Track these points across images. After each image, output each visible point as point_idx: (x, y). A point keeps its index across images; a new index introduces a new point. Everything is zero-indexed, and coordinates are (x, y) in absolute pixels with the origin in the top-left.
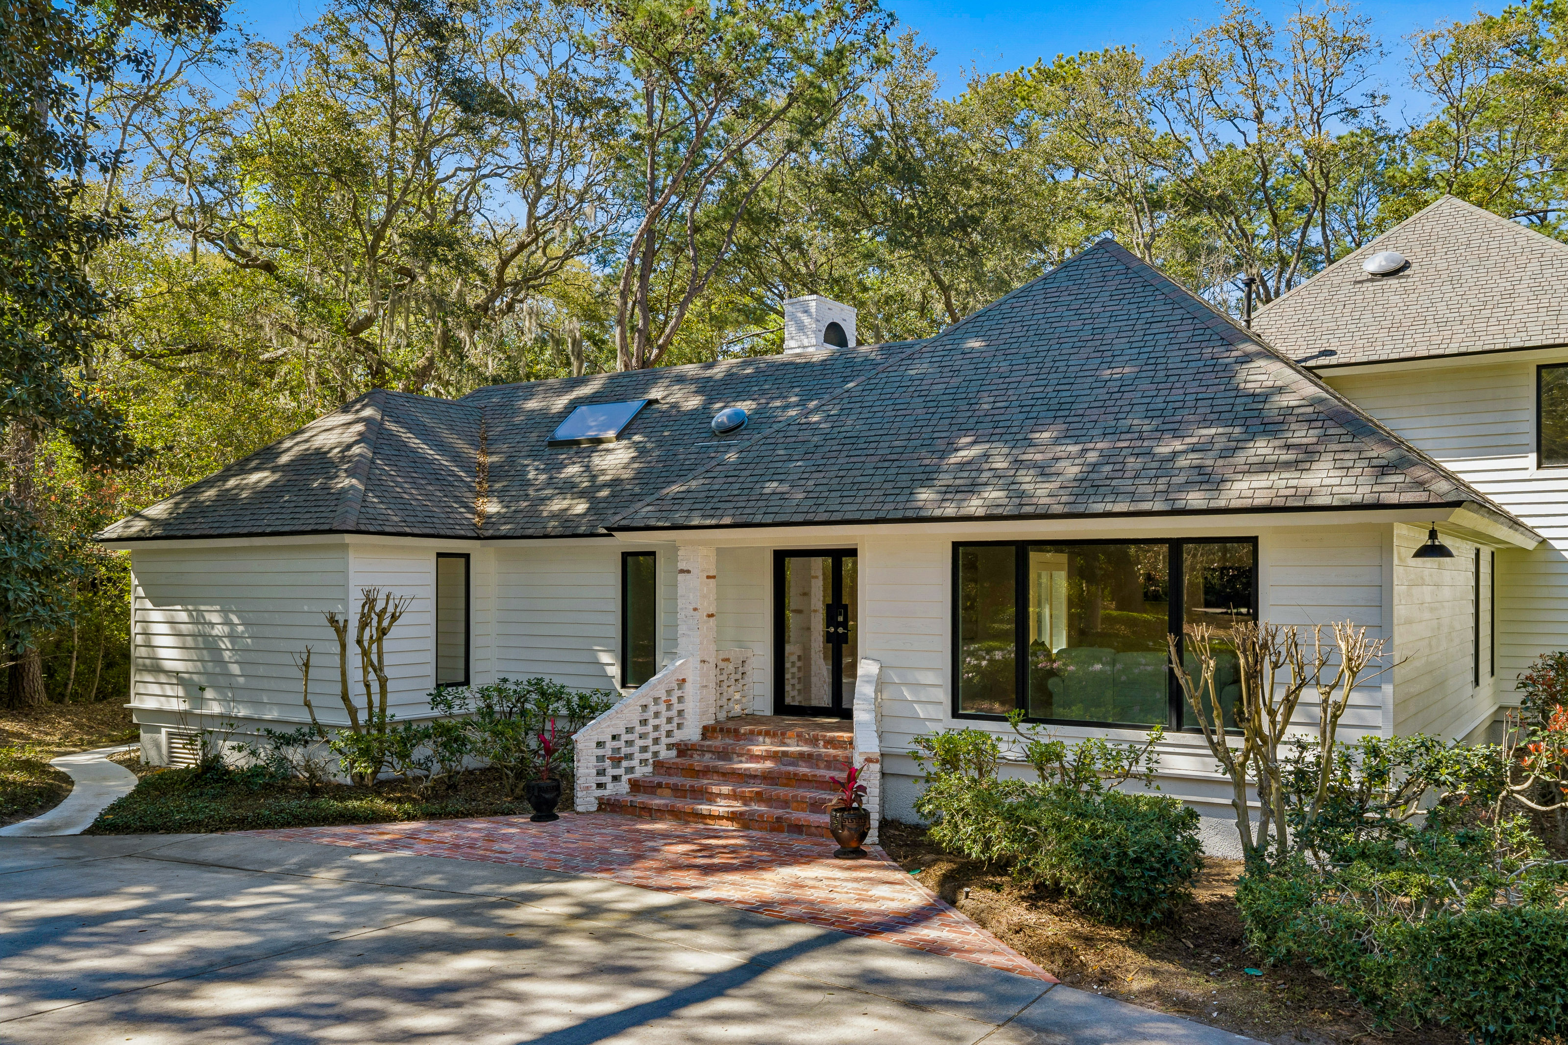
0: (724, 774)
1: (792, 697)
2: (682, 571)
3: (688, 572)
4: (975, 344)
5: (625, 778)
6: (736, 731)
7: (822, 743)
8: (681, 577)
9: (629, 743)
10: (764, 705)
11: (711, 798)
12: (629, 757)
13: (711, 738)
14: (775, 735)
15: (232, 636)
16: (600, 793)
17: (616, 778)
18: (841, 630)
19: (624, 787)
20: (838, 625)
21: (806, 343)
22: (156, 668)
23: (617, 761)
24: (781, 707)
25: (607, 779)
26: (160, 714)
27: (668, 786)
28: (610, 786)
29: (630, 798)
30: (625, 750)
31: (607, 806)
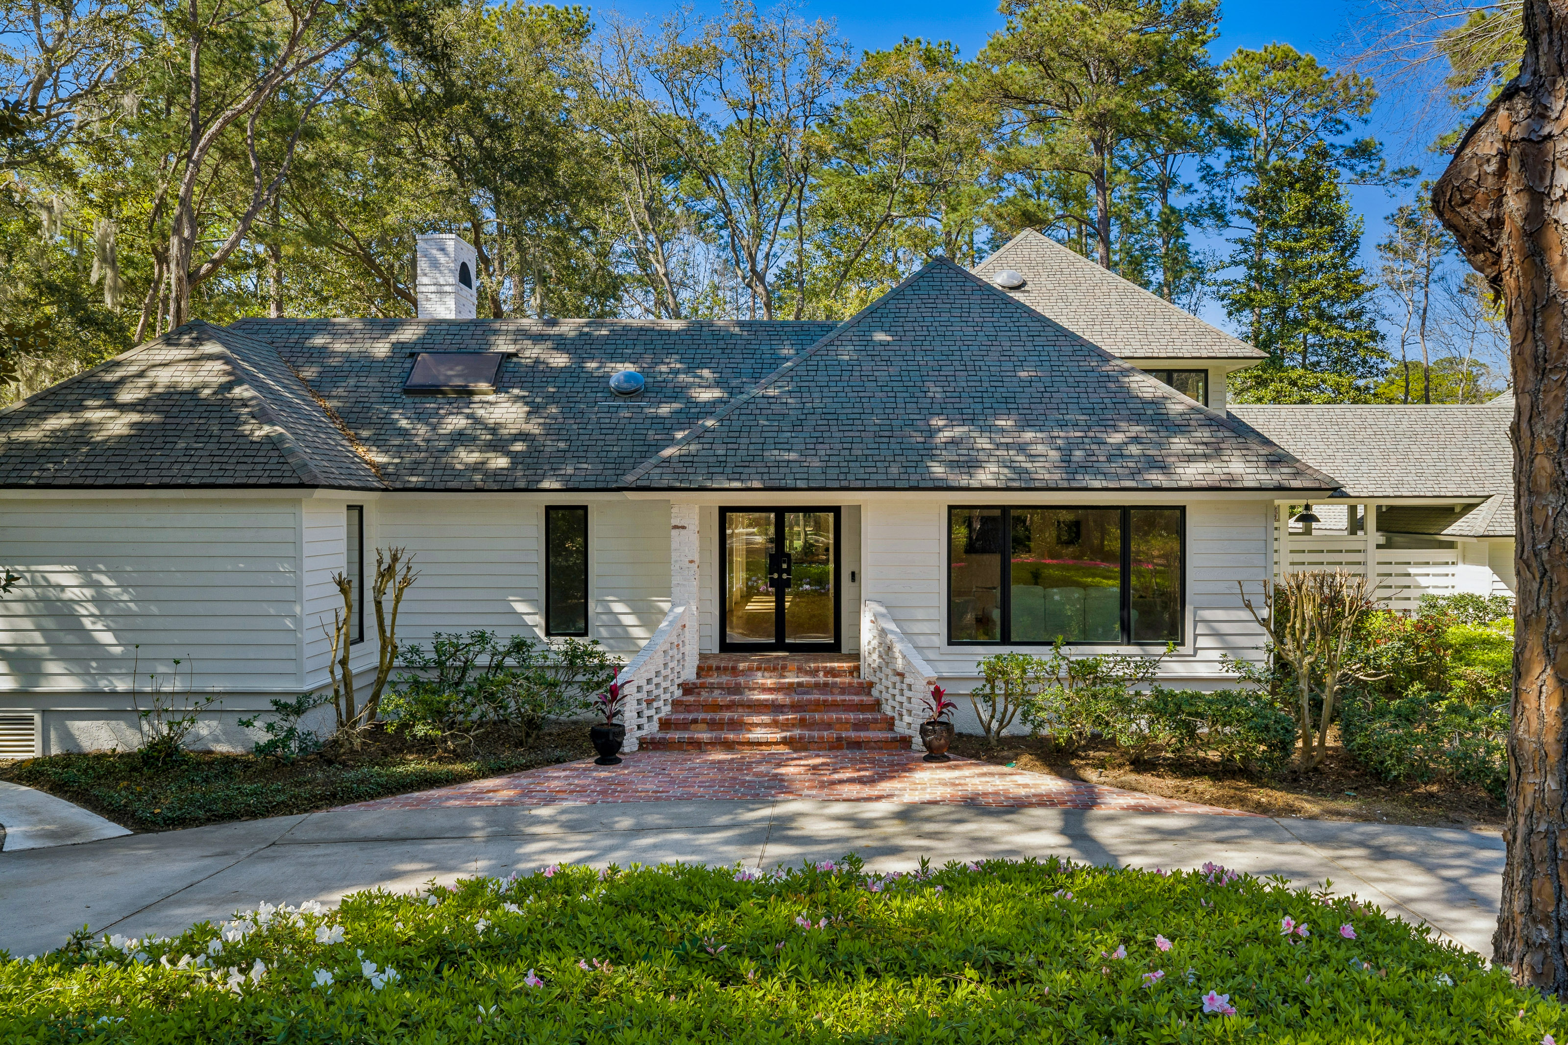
0: (749, 707)
2: (676, 527)
3: (684, 528)
5: (656, 718)
6: (734, 668)
7: (821, 674)
8: (674, 533)
9: (658, 685)
10: (711, 644)
11: (749, 728)
12: (657, 698)
13: (706, 676)
14: (775, 669)
16: (639, 734)
17: (650, 718)
18: (785, 576)
19: (655, 726)
20: (781, 572)
21: (442, 281)
23: (649, 703)
24: (725, 645)
25: (644, 720)
27: (704, 721)
28: (646, 727)
29: (660, 735)
30: (655, 693)
31: (646, 745)
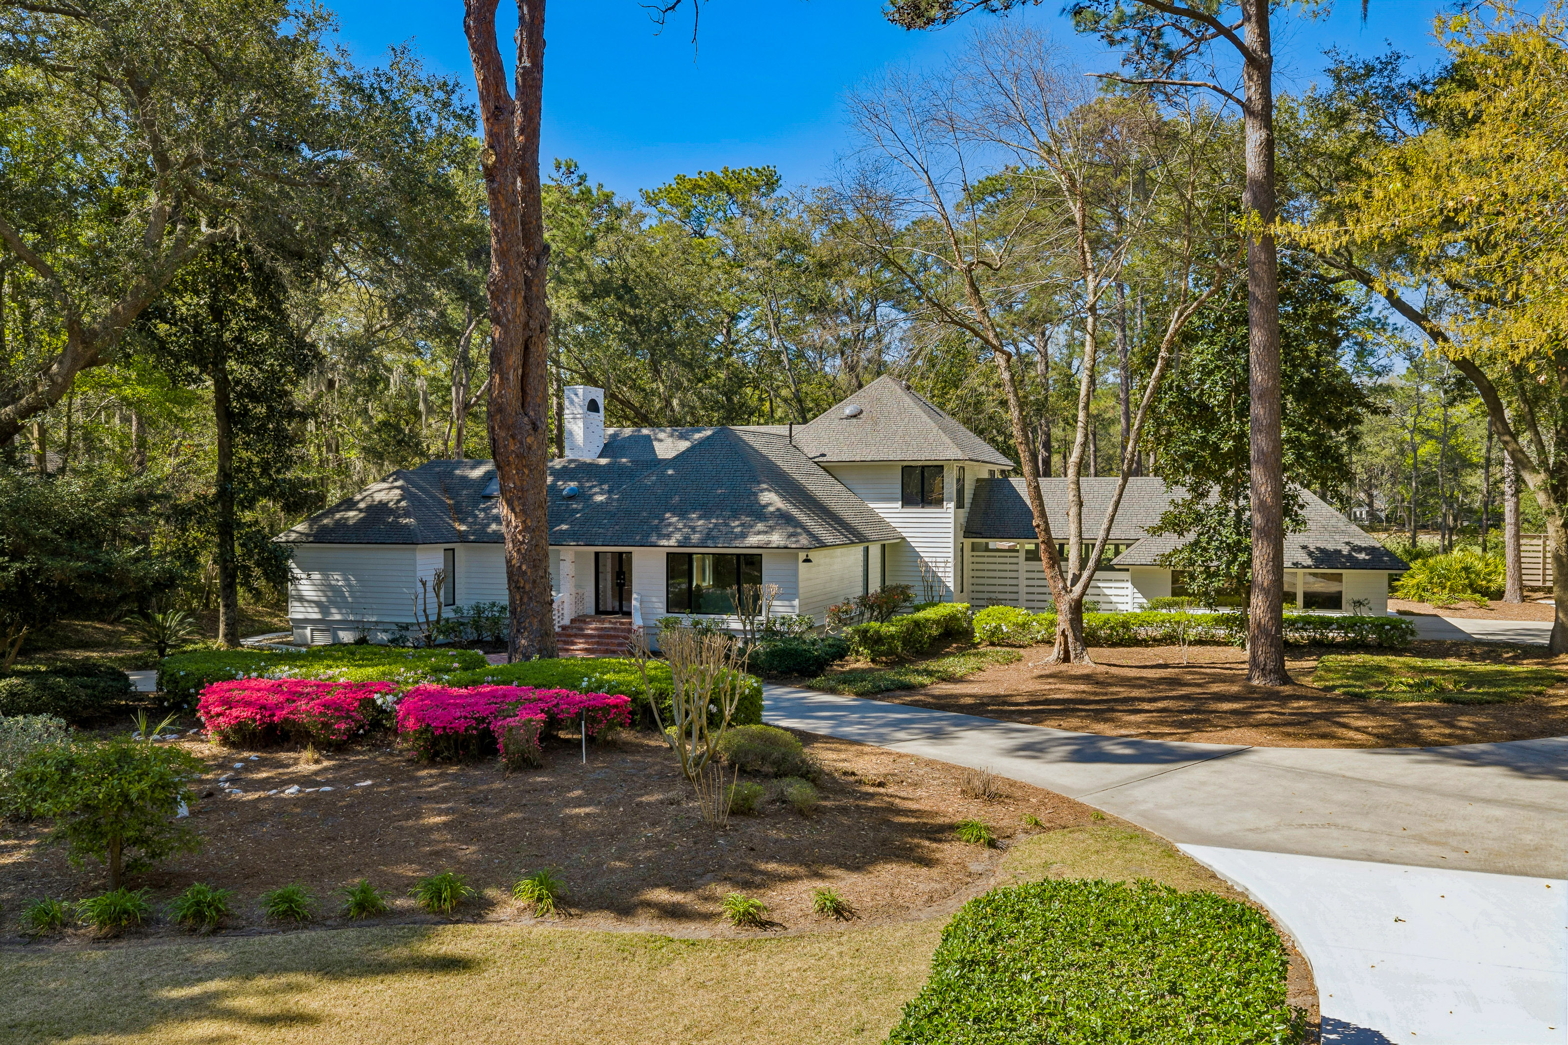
0: (579, 636)
1: (601, 608)
3: (563, 561)
4: (670, 472)
6: (583, 621)
7: (621, 624)
8: (561, 562)
10: (592, 611)
11: (574, 643)
13: (574, 624)
14: (596, 622)
15: (349, 586)
21: (576, 412)
22: (301, 599)
24: (598, 612)
26: (307, 621)
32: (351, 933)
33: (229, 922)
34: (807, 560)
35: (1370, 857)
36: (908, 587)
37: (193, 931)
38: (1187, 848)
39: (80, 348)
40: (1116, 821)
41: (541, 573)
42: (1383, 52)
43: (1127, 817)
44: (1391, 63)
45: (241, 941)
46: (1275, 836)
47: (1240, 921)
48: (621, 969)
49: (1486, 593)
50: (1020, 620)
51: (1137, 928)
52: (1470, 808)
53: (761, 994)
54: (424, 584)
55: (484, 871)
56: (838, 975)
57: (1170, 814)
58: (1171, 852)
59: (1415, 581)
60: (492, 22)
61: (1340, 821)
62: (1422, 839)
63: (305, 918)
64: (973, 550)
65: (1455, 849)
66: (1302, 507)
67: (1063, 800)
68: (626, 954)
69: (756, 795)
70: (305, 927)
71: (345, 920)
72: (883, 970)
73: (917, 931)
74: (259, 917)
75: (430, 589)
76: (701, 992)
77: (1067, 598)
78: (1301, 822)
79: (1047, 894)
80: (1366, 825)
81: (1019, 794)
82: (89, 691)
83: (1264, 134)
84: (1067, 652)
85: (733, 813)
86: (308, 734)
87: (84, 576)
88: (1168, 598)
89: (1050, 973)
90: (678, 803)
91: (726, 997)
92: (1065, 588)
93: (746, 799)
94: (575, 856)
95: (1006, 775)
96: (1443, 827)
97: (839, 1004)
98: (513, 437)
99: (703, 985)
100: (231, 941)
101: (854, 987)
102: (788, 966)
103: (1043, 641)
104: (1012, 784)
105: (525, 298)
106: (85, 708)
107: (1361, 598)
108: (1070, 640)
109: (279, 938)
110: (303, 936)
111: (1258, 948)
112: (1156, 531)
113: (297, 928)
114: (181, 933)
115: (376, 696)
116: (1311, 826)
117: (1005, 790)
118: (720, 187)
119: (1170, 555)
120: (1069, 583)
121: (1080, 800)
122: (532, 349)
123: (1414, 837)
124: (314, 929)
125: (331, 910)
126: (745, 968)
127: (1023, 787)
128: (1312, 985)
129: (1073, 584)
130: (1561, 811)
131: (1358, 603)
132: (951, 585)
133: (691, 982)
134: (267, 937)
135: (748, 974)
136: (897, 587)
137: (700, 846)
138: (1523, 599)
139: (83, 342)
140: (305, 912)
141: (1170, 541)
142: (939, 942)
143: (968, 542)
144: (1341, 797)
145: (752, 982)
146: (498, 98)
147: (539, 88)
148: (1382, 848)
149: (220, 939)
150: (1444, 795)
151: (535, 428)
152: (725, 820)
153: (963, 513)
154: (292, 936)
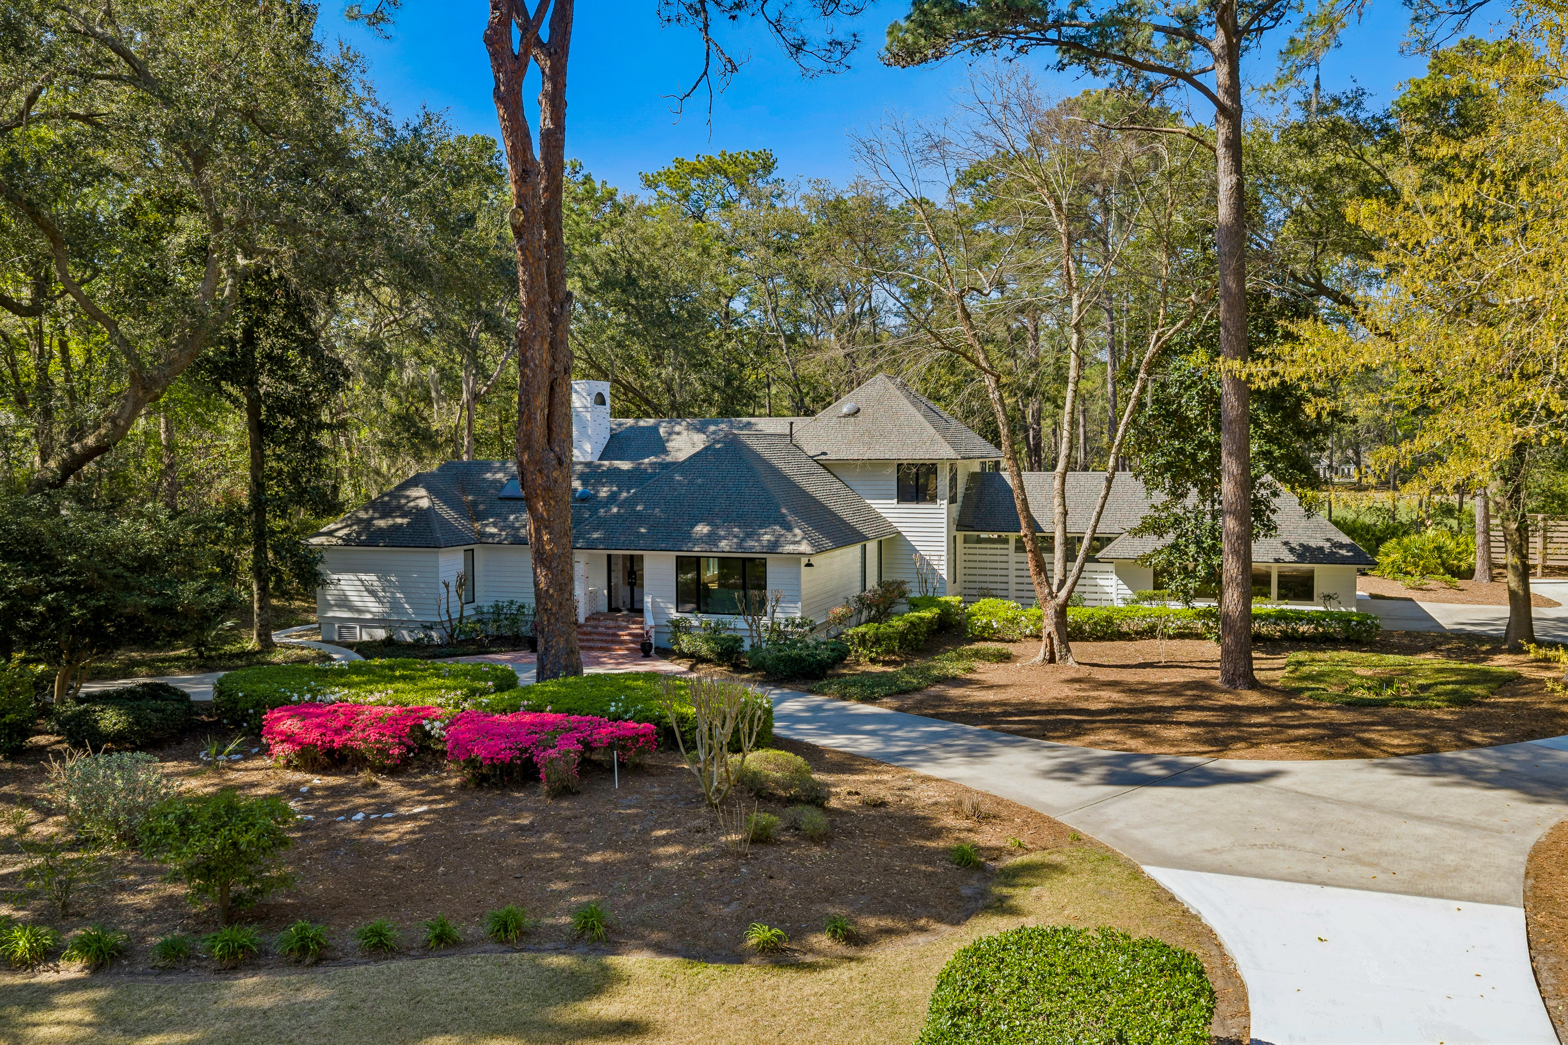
1: (614, 606)
3: (579, 562)
4: (678, 477)
6: (598, 619)
7: (631, 622)
8: (576, 564)
10: (605, 609)
13: (589, 622)
14: (613, 620)
24: (611, 610)
26: (334, 619)
32: (433, 963)
33: (329, 954)
34: (809, 565)
35: (1309, 880)
36: (903, 583)
37: (298, 962)
38: (1151, 871)
39: (140, 394)
40: (1091, 841)
41: (566, 596)
42: (1350, 88)
43: (1100, 837)
44: (1357, 99)
45: (341, 971)
46: (1229, 858)
47: (1179, 969)
48: (665, 995)
49: (1456, 573)
50: (1010, 615)
51: (1094, 976)
52: (1404, 826)
53: (785, 1018)
54: (447, 586)
55: (539, 900)
56: (849, 1000)
57: (1138, 834)
58: (1136, 874)
59: (1390, 560)
60: (519, 93)
61: (1288, 841)
62: (1357, 860)
63: (392, 949)
64: (965, 542)
65: (1385, 871)
66: (1274, 511)
67: (1045, 820)
68: (668, 980)
69: (772, 825)
70: (393, 958)
71: (426, 951)
72: (887, 994)
73: (915, 956)
74: (353, 948)
75: (452, 589)
76: (734, 1016)
77: (1053, 603)
78: (1253, 842)
79: (1024, 942)
80: (1309, 845)
81: (1004, 813)
82: (160, 715)
83: (1234, 179)
84: (1052, 653)
85: (753, 842)
86: (366, 759)
87: (154, 610)
88: (1150, 591)
89: (1023, 1022)
90: (704, 831)
91: (756, 1021)
92: (1051, 593)
93: (764, 828)
94: (617, 884)
95: (993, 792)
96: (1376, 846)
97: (851, 1027)
98: (540, 471)
99: (735, 1010)
100: (332, 971)
101: (863, 1011)
102: (807, 991)
103: (1031, 636)
104: (999, 802)
105: (551, 343)
106: (156, 730)
107: (1331, 592)
108: (1055, 642)
109: (373, 968)
110: (392, 966)
111: (1191, 997)
112: (1137, 532)
113: (386, 959)
114: (289, 965)
115: (424, 722)
116: (1262, 847)
117: (993, 808)
118: (718, 170)
119: (1151, 556)
120: (1054, 589)
121: (1060, 819)
122: (557, 390)
123: (1349, 857)
124: (400, 959)
125: (412, 940)
126: (770, 993)
127: (1009, 805)
128: (1247, 1007)
129: (1059, 589)
130: (1485, 829)
131: (1328, 597)
132: (944, 574)
133: (725, 1007)
134: (362, 968)
135: (774, 999)
136: (893, 582)
137: (725, 874)
138: (1493, 579)
139: (144, 388)
140: (392, 943)
141: (1150, 543)
142: (935, 987)
143: (960, 535)
144: (1292, 814)
145: (777, 1007)
146: (525, 162)
147: (562, 147)
148: (1321, 869)
149: (322, 970)
150: (1383, 811)
151: (560, 462)
152: (746, 849)
153: (956, 507)
154: (383, 966)
